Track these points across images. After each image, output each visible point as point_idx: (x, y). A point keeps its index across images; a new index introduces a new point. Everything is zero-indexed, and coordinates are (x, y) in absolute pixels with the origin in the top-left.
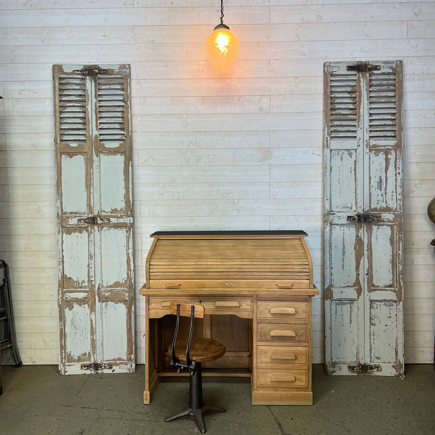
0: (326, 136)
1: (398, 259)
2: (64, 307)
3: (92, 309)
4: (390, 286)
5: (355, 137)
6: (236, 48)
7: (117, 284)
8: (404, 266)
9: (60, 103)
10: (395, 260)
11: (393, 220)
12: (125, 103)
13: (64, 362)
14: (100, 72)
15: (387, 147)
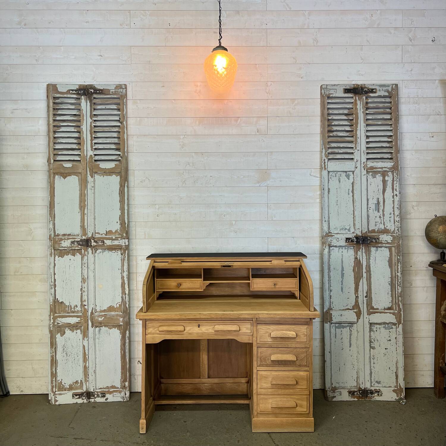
0: (324, 157)
1: (397, 281)
2: (55, 333)
3: (85, 335)
4: (389, 309)
5: (352, 159)
6: (234, 70)
7: (111, 309)
8: (403, 288)
9: (54, 122)
10: (394, 282)
11: (391, 242)
12: (121, 123)
13: (55, 391)
14: (95, 91)
15: (384, 169)
